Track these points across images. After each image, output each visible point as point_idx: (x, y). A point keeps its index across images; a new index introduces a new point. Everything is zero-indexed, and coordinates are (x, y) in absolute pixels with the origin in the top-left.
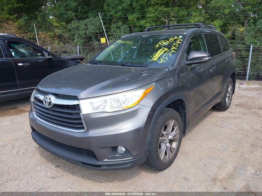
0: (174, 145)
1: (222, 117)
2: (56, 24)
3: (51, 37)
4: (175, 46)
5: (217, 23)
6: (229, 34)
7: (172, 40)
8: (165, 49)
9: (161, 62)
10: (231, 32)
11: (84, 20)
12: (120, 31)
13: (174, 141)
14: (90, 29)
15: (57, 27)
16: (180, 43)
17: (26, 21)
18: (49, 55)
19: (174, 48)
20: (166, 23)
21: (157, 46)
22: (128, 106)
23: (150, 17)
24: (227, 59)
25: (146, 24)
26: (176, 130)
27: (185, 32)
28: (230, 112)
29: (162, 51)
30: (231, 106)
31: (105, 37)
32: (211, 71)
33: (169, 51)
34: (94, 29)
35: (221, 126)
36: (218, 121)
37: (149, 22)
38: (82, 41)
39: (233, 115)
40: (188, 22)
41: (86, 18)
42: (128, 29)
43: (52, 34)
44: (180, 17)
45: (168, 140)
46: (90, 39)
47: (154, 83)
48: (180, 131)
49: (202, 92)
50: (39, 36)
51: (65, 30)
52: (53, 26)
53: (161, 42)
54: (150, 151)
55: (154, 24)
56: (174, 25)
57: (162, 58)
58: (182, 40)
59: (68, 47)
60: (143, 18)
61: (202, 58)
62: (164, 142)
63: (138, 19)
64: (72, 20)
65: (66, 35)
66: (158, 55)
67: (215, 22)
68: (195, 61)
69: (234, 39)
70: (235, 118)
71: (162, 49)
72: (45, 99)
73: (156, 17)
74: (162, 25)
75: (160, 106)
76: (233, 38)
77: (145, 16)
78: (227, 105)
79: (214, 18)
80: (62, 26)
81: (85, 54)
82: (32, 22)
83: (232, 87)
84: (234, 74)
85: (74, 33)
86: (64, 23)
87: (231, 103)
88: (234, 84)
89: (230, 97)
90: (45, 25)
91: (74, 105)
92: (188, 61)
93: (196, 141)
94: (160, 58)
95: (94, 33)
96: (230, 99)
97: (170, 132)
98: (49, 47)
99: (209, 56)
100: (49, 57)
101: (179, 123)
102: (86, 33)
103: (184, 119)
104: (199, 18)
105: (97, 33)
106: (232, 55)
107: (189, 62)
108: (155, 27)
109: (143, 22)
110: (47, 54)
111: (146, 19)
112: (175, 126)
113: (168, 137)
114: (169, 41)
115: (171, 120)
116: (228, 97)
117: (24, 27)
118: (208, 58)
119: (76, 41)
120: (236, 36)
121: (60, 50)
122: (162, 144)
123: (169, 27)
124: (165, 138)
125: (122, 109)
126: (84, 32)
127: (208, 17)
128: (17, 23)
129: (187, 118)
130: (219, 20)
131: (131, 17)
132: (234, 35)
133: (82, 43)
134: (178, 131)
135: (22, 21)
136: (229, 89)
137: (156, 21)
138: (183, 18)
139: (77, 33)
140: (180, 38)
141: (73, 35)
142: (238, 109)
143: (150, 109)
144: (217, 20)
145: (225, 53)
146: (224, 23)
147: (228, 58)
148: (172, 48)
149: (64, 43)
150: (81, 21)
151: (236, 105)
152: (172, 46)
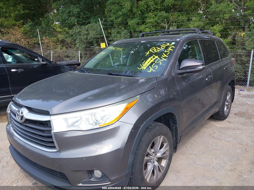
0: (164, 163)
1: (220, 127)
2: (59, 30)
3: (54, 42)
4: (166, 53)
5: (217, 28)
6: (229, 39)
7: (164, 46)
8: (155, 57)
9: (150, 71)
10: (232, 37)
11: (86, 25)
12: (120, 36)
13: (164, 159)
14: (90, 34)
15: (60, 32)
16: (172, 50)
17: (31, 27)
18: (43, 61)
19: (165, 56)
20: (166, 28)
21: (148, 53)
22: (106, 123)
23: (150, 22)
24: (226, 67)
25: (145, 29)
26: (166, 147)
27: (178, 39)
28: (229, 122)
29: (152, 59)
30: (230, 115)
31: (105, 42)
32: (206, 80)
33: (159, 59)
34: (95, 34)
35: (218, 139)
36: (215, 132)
37: (149, 28)
38: (83, 46)
39: (232, 125)
40: (188, 27)
41: (88, 24)
42: (129, 34)
43: (55, 39)
44: (180, 22)
45: (157, 158)
46: (91, 44)
47: (138, 96)
48: (170, 148)
49: (199, 100)
50: (42, 41)
51: (67, 36)
52: (56, 32)
53: (152, 50)
54: (132, 173)
55: (154, 29)
56: (174, 30)
57: (151, 67)
58: (174, 47)
59: (71, 52)
60: (143, 23)
61: (195, 67)
62: (150, 162)
63: (138, 24)
64: (74, 25)
65: (69, 40)
66: (148, 63)
67: (215, 27)
68: (188, 71)
69: (235, 44)
70: (234, 129)
71: (153, 56)
72: (18, 112)
73: (156, 22)
74: (162, 30)
75: (145, 123)
76: (233, 43)
77: (145, 22)
78: (226, 114)
79: (214, 22)
80: (64, 31)
81: (86, 59)
82: (36, 28)
83: (231, 95)
84: (233, 81)
85: (76, 38)
86: (66, 29)
87: (231, 112)
88: (233, 92)
89: (229, 106)
90: (49, 30)
91: (46, 121)
92: (180, 69)
93: (190, 156)
94: (150, 67)
95: (95, 38)
96: (229, 108)
97: (159, 149)
98: (52, 51)
99: (203, 65)
100: (44, 63)
101: (169, 139)
102: (87, 38)
103: (175, 133)
104: (199, 23)
105: (98, 38)
106: (231, 62)
107: (180, 71)
108: (155, 32)
109: (143, 27)
110: (41, 59)
111: (146, 24)
112: (164, 143)
113: (156, 155)
114: (160, 48)
115: (159, 137)
116: (227, 105)
117: (29, 32)
118: (202, 67)
119: (77, 46)
120: (236, 41)
121: (63, 55)
122: (149, 163)
123: (168, 32)
124: (151, 157)
125: (99, 127)
126: (85, 37)
127: (208, 22)
128: (22, 29)
129: (179, 132)
130: (219, 25)
131: (131, 22)
132: (234, 40)
133: (84, 48)
134: (168, 147)
135: (27, 27)
136: (228, 97)
137: (156, 26)
138: (183, 23)
139: (79, 38)
140: (173, 45)
141: (75, 40)
142: (237, 119)
143: (132, 126)
144: (216, 24)
145: (223, 60)
146: (224, 28)
147: (226, 65)
148: (163, 56)
149: (67, 48)
150: (83, 27)
151: (236, 114)
152: (164, 53)
